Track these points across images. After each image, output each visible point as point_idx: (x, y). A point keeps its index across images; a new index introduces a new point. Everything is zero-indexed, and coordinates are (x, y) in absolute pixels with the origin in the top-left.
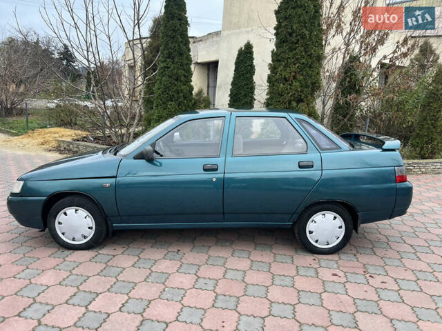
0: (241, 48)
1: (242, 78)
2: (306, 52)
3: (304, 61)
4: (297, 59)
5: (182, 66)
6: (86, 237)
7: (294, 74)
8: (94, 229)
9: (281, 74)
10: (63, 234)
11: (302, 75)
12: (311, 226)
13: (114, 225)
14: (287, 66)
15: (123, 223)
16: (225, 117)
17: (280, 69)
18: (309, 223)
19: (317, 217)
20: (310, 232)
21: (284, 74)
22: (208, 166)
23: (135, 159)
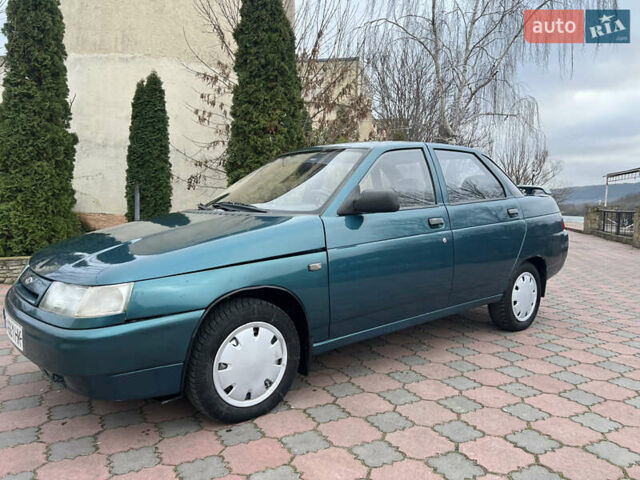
0: (143, 82)
1: (150, 128)
2: (286, 95)
3: (284, 106)
4: (278, 103)
5: (58, 96)
6: (271, 383)
7: (276, 123)
8: (285, 362)
9: (258, 122)
10: (228, 390)
11: (285, 126)
12: (515, 295)
13: (315, 345)
14: (264, 111)
15: (329, 338)
16: (422, 149)
17: (255, 114)
18: (514, 291)
19: (519, 282)
20: (515, 303)
21: (263, 122)
22: (434, 221)
23: (340, 215)
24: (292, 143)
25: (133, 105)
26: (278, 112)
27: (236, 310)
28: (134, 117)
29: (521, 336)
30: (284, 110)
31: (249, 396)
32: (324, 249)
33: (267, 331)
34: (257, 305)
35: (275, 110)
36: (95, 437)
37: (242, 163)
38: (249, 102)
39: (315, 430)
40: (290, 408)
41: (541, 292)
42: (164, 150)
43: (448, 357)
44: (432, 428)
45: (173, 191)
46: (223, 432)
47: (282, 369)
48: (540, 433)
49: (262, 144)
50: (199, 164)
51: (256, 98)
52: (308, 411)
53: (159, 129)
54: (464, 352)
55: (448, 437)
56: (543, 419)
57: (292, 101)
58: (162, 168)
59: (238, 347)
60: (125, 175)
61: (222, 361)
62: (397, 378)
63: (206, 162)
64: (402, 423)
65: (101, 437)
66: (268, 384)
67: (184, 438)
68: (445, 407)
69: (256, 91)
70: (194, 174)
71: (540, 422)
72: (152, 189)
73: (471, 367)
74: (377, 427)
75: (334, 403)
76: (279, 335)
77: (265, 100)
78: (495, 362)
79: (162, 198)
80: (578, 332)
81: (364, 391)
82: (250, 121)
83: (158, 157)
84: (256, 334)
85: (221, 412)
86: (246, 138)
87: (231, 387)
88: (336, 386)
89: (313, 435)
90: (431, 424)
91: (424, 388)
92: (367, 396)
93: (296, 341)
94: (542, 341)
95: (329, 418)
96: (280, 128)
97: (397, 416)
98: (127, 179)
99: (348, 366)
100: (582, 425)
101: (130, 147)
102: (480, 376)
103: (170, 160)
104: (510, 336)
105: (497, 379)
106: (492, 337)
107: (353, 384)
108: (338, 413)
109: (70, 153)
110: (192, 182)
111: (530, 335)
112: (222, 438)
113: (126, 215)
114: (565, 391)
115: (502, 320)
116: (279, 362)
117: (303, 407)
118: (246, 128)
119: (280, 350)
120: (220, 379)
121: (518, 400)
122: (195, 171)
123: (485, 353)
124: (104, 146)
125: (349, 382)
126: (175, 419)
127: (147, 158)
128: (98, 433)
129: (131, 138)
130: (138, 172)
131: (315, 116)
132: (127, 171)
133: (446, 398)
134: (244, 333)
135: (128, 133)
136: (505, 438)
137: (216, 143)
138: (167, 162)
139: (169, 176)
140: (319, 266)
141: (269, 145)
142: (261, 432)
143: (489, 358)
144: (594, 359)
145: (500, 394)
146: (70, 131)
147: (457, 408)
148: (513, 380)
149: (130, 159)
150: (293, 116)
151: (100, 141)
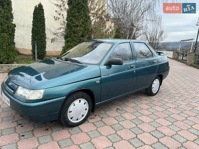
0: (37, 6)
1: (39, 22)
2: (84, 14)
4: (82, 17)
6: (83, 115)
7: (81, 23)
8: (88, 109)
9: (75, 23)
10: (71, 118)
11: (84, 25)
12: (153, 86)
13: (96, 104)
14: (77, 19)
15: (100, 102)
16: (129, 42)
17: (74, 20)
18: (153, 84)
19: (155, 82)
20: (153, 88)
21: (77, 23)
22: (132, 66)
23: (105, 65)
24: (86, 30)
25: (34, 14)
26: (82, 20)
27: (74, 96)
28: (34, 18)
29: (154, 98)
30: (84, 19)
31: (77, 120)
32: (100, 76)
33: (83, 101)
34: (80, 94)
35: (80, 19)
36: (32, 131)
37: (70, 36)
38: (72, 16)
39: (96, 130)
40: (88, 122)
41: (160, 84)
42: (44, 29)
43: (133, 105)
44: (130, 129)
45: (47, 43)
46: (70, 130)
47: (87, 111)
48: (159, 132)
49: (76, 30)
50: (55, 34)
51: (75, 15)
52: (94, 123)
53: (42, 23)
54: (138, 103)
55: (134, 133)
56: (160, 127)
57: (86, 16)
58: (43, 36)
59: (75, 106)
60: (31, 37)
61: (70, 110)
62: (119, 112)
63: (57, 33)
64: (121, 128)
65: (34, 131)
66: (83, 116)
67: (59, 132)
68: (133, 122)
69: (74, 13)
70: (53, 38)
71: (159, 128)
72: (40, 42)
73: (140, 108)
74: (114, 129)
75: (101, 120)
76: (86, 102)
77: (78, 16)
78: (147, 107)
79: (43, 45)
80: (170, 96)
81: (109, 116)
82: (73, 23)
83: (42, 32)
84: (80, 102)
85: (70, 124)
86: (71, 28)
87: (72, 118)
88: (101, 115)
89: (96, 131)
90: (129, 128)
91: (127, 116)
92: (110, 118)
93: (91, 103)
94: (160, 100)
95: (100, 126)
96: (82, 25)
97: (119, 125)
98: (32, 39)
99: (104, 108)
100: (171, 129)
101: (32, 28)
102: (142, 112)
103: (46, 33)
104: (151, 97)
105: (147, 113)
106: (145, 98)
107: (106, 114)
108: (103, 124)
109: (13, 31)
110: (53, 40)
111: (157, 97)
112: (70, 132)
113: (32, 50)
114: (166, 117)
115: (149, 93)
116: (86, 109)
117: (93, 122)
118: (71, 25)
119: (87, 106)
120: (69, 115)
121: (153, 120)
122: (54, 37)
123: (144, 103)
124: (23, 26)
125: (105, 113)
126: (55, 125)
127: (38, 32)
128: (33, 130)
129: (33, 25)
130: (35, 37)
131: (93, 20)
132: (32, 36)
133: (133, 119)
134: (76, 102)
135: (32, 23)
136: (150, 133)
137: (61, 28)
138: (44, 33)
139: (45, 38)
140: (98, 82)
141: (79, 31)
142: (81, 130)
143: (145, 105)
144: (174, 106)
145: (148, 118)
146: (13, 23)
147: (136, 123)
148: (152, 113)
149: (32, 32)
150: (86, 21)
151: (22, 24)
